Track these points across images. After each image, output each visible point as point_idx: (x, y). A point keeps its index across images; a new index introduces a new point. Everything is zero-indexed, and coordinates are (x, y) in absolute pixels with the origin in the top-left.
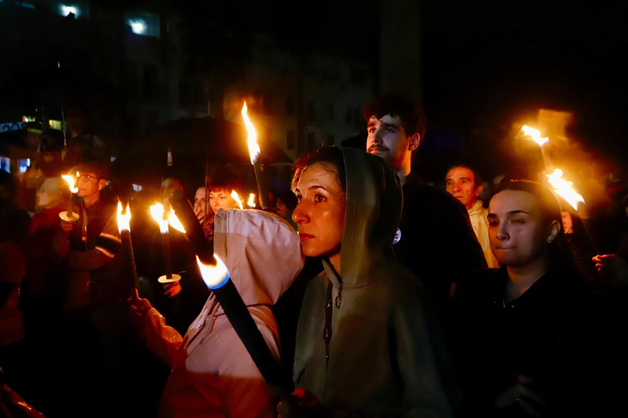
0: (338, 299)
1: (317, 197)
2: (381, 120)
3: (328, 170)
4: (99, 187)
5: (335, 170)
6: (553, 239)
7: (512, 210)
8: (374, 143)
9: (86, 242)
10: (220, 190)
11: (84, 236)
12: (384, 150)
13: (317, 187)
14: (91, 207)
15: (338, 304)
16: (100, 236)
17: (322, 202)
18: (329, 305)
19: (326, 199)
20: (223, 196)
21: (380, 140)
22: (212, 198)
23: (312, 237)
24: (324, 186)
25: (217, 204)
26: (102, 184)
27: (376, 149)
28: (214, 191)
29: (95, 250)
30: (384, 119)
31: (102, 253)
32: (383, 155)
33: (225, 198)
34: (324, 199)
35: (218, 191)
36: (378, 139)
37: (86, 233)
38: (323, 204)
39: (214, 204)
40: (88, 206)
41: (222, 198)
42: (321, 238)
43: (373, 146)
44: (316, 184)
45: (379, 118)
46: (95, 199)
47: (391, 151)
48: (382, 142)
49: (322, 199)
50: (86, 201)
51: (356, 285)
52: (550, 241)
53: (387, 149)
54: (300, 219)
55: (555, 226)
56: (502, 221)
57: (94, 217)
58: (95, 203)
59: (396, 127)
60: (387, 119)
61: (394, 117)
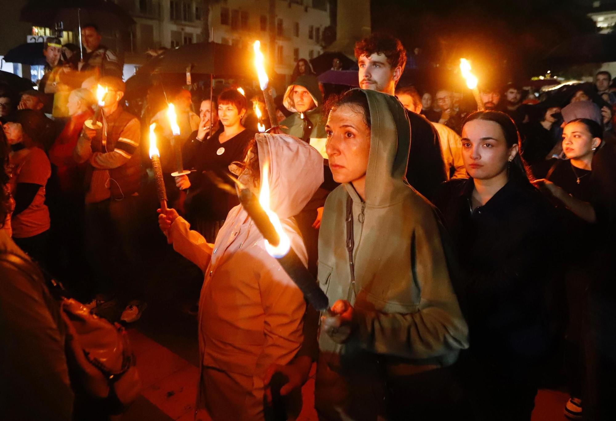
0: (361, 215)
1: (347, 134)
2: (369, 58)
3: (356, 112)
4: (117, 98)
5: (362, 112)
6: (513, 159)
7: (484, 137)
8: (365, 78)
9: (106, 145)
10: (227, 104)
11: (105, 140)
12: (373, 83)
13: (347, 126)
14: (111, 115)
15: (361, 220)
16: (118, 141)
17: (351, 139)
18: (350, 220)
19: (355, 136)
20: (230, 108)
21: (369, 75)
22: (220, 109)
23: (342, 167)
24: (353, 126)
25: (225, 115)
26: (119, 95)
27: (367, 83)
28: (223, 104)
29: (114, 152)
30: (372, 57)
31: (121, 155)
32: (372, 88)
33: (231, 110)
34: (352, 136)
35: (226, 104)
36: (368, 75)
37: (106, 137)
38: (352, 140)
39: (223, 115)
40: (107, 115)
41: (229, 110)
42: (350, 169)
43: (364, 80)
44: (346, 124)
45: (368, 56)
46: (114, 109)
47: (379, 83)
48: (371, 77)
49: (351, 135)
50: (106, 110)
51: (378, 206)
52: (511, 160)
53: (375, 82)
54: (333, 153)
55: (514, 149)
56: (475, 145)
57: (112, 124)
58: (114, 112)
59: (382, 64)
60: (375, 57)
61: (380, 55)
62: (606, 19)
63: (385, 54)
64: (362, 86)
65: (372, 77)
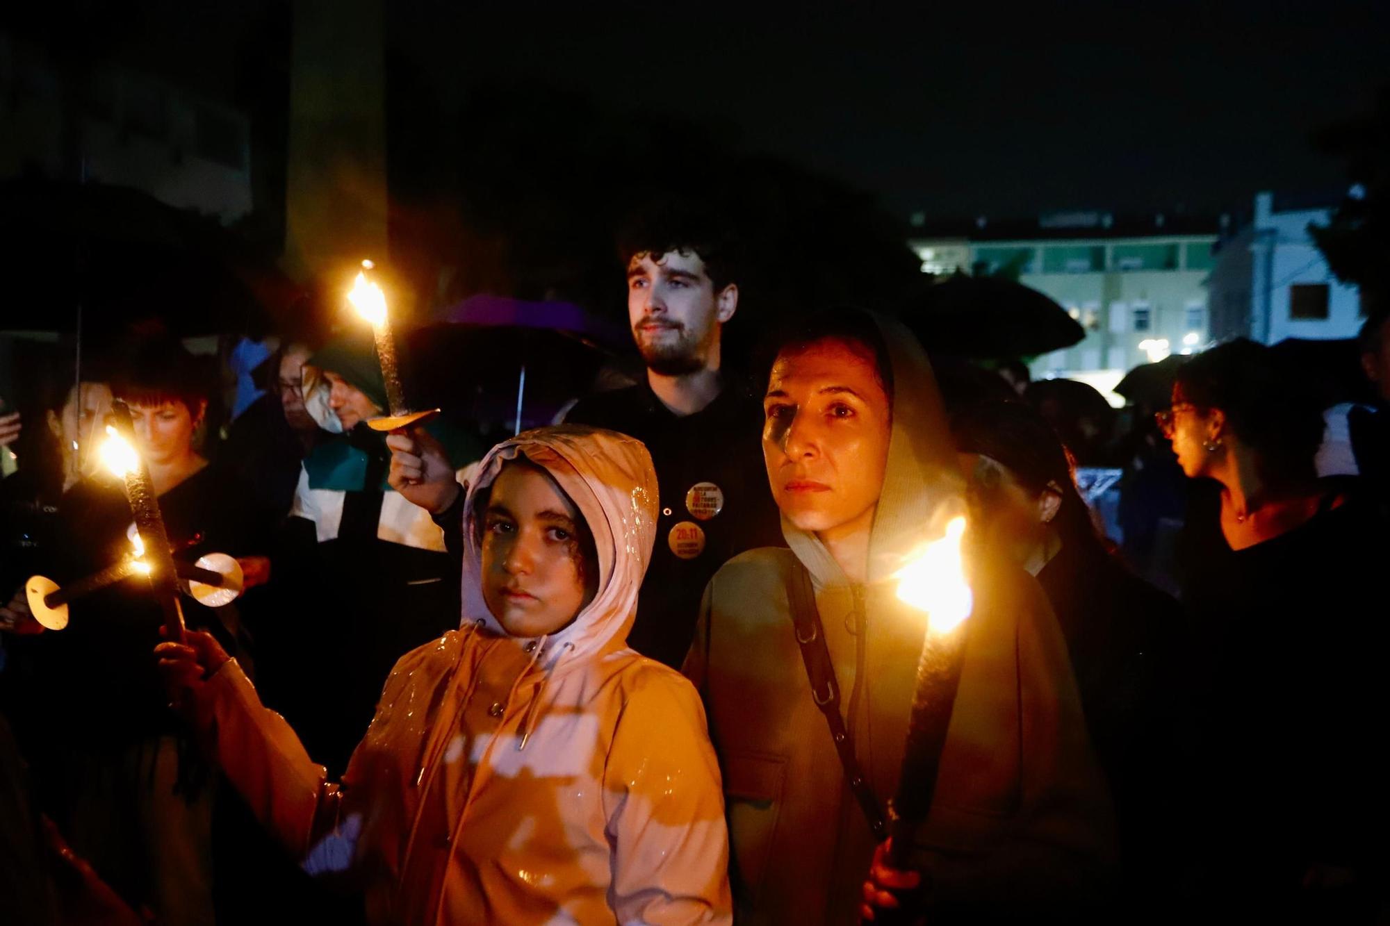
0: (852, 615)
1: (835, 409)
8: (651, 314)
12: (672, 328)
13: (838, 390)
15: (853, 627)
17: (846, 419)
18: (815, 634)
20: (169, 413)
21: (661, 307)
24: (853, 389)
27: (654, 327)
30: (666, 261)
32: (669, 340)
34: (849, 413)
36: (659, 306)
42: (843, 492)
44: (835, 384)
47: (687, 327)
54: (805, 451)
59: (694, 277)
60: (673, 260)
61: (687, 256)
62: (937, 257)
63: (698, 253)
64: (640, 335)
65: (670, 310)
